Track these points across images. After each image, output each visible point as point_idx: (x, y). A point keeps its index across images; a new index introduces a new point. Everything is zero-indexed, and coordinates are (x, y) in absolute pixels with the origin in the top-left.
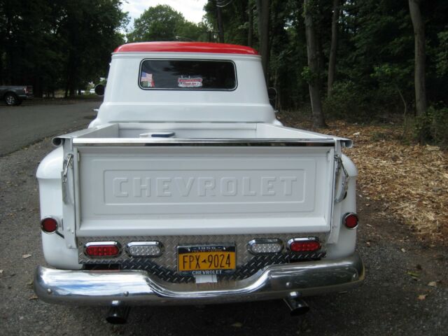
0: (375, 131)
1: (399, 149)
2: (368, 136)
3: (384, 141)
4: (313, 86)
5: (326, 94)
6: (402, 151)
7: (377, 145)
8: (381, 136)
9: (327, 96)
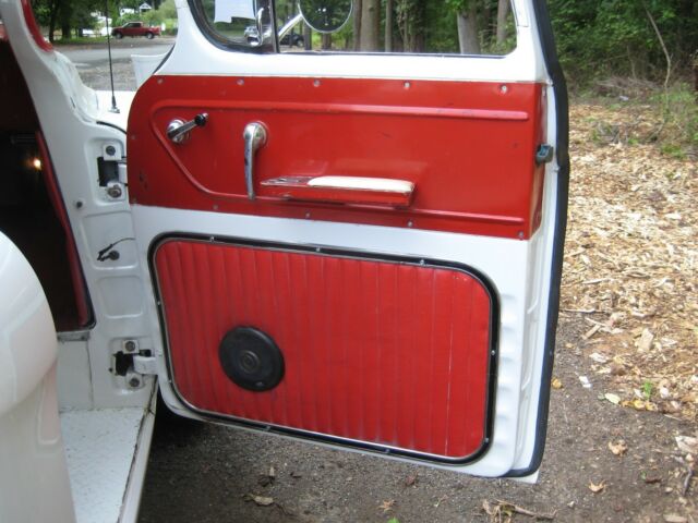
0: (594, 115)
1: (661, 169)
2: (582, 131)
3: (619, 146)
4: (466, 18)
5: (493, 37)
6: (669, 176)
7: (604, 156)
8: (613, 133)
9: (495, 41)
